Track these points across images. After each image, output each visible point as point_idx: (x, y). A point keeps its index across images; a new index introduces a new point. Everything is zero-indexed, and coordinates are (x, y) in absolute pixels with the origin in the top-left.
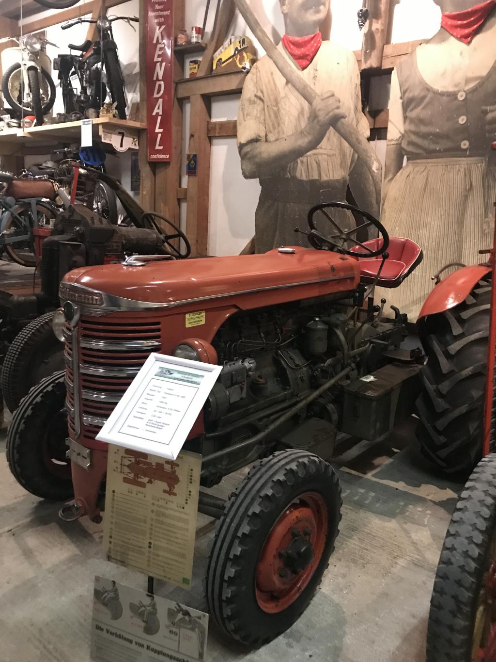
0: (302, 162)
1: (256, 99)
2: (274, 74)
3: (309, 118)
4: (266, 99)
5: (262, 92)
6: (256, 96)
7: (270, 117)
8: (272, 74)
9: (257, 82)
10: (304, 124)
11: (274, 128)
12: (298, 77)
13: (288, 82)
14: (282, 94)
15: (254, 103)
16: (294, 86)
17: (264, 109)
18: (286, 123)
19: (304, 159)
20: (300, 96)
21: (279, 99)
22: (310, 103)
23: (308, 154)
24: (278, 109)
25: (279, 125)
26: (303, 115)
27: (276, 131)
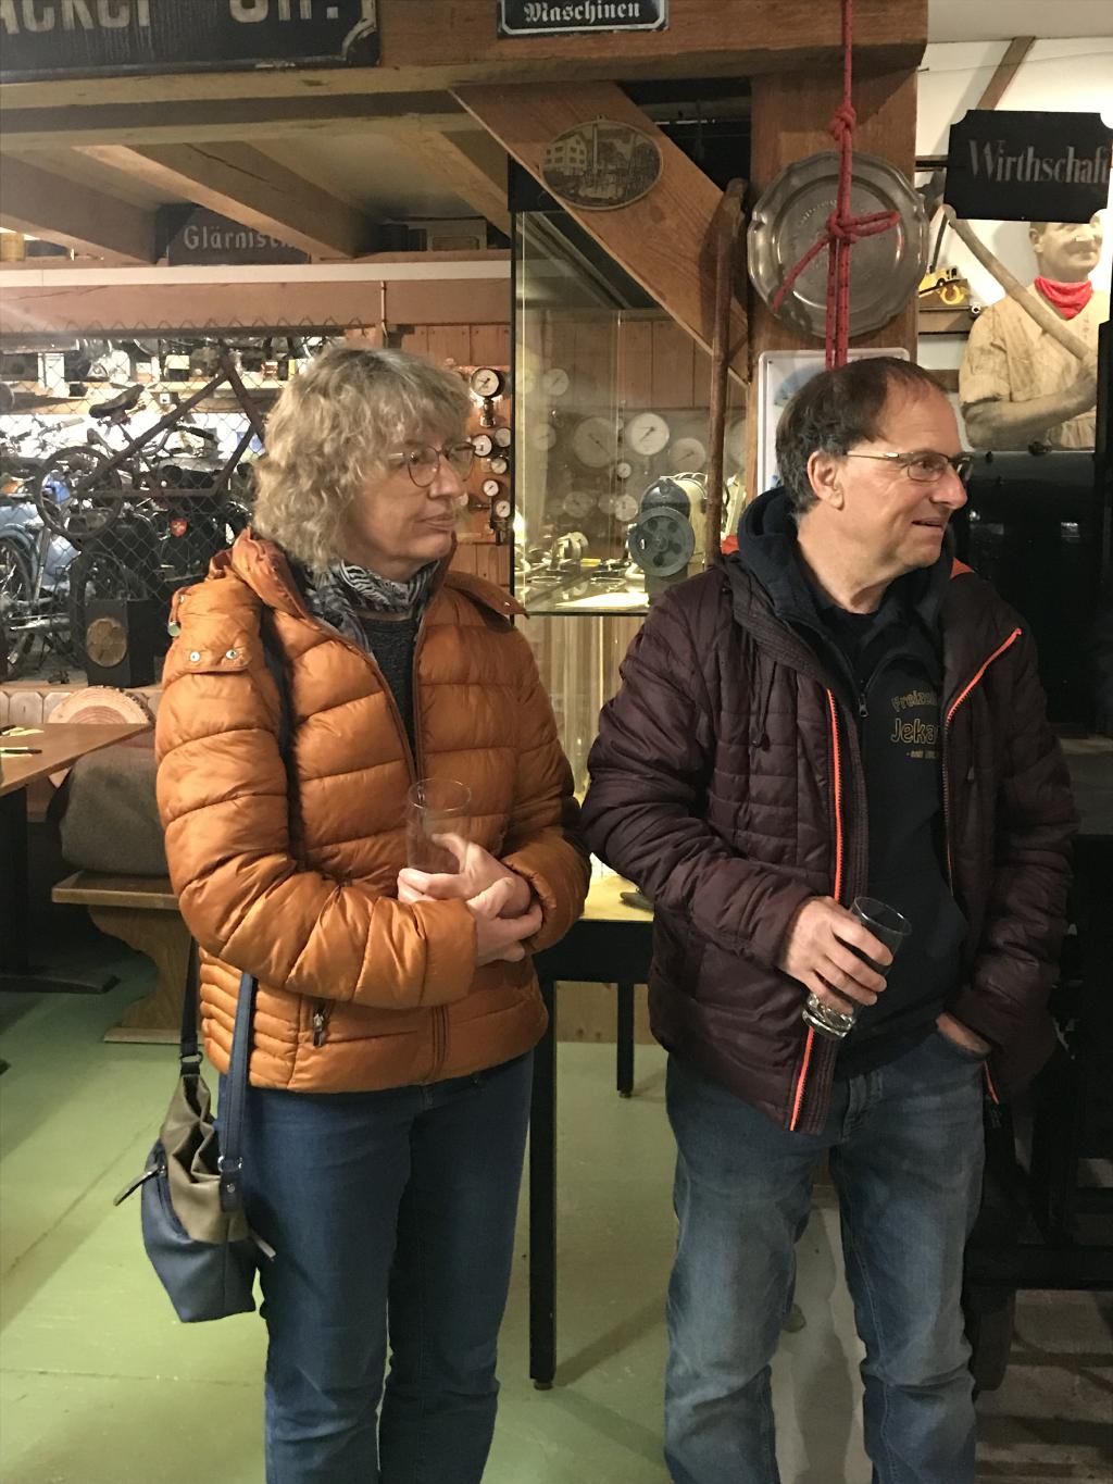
0: (1069, 427)
1: (992, 349)
2: (1023, 321)
4: (1009, 348)
5: (1003, 340)
6: (992, 344)
7: (1017, 371)
8: (1020, 320)
9: (994, 327)
10: (1070, 382)
11: (1024, 385)
12: (1062, 327)
13: (1045, 332)
14: (1037, 345)
15: (990, 352)
16: (1055, 336)
17: (1006, 361)
18: (1044, 379)
19: (1072, 423)
20: (1064, 350)
21: (1031, 352)
23: (1078, 417)
24: (1031, 364)
25: (1032, 382)
26: (1069, 372)
27: (1028, 389)
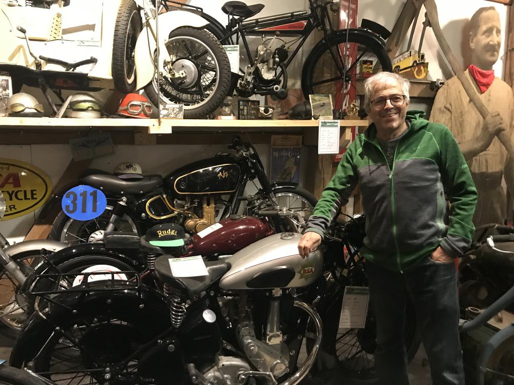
3: (483, 129)
22: (484, 118)
